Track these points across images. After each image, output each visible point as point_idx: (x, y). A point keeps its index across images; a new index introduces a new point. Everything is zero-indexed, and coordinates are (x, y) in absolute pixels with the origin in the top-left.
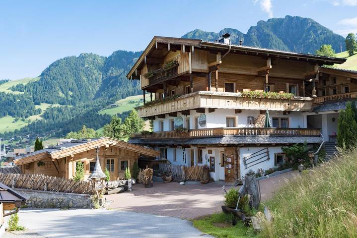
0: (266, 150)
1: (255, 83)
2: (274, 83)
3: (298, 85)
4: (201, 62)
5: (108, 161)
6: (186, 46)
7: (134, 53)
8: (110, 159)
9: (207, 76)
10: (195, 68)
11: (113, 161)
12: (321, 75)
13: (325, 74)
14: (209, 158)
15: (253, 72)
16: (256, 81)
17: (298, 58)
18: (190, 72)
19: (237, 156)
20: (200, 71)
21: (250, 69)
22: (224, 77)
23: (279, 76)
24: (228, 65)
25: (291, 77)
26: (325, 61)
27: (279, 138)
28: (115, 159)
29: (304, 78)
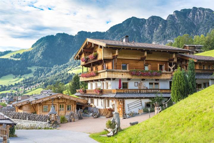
0: (140, 101)
1: (139, 64)
2: (150, 63)
3: (164, 64)
4: (108, 54)
5: (61, 105)
6: (100, 46)
7: (92, 33)
8: (62, 104)
9: (112, 61)
10: (105, 57)
11: (63, 105)
12: (179, 59)
13: (181, 58)
14: (112, 104)
15: (138, 58)
16: (140, 63)
17: (162, 51)
18: (103, 59)
19: (124, 104)
20: (108, 59)
21: (136, 57)
22: (122, 61)
23: (153, 60)
24: (124, 55)
25: (160, 60)
26: (178, 52)
27: (147, 94)
28: (64, 104)
29: (168, 61)
